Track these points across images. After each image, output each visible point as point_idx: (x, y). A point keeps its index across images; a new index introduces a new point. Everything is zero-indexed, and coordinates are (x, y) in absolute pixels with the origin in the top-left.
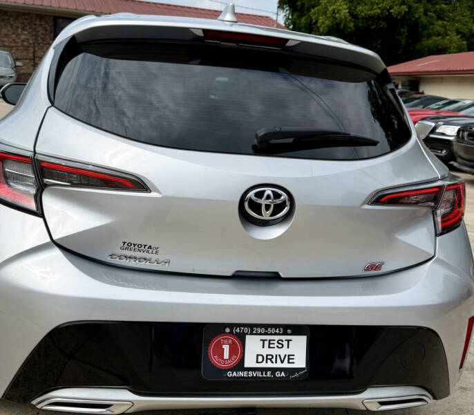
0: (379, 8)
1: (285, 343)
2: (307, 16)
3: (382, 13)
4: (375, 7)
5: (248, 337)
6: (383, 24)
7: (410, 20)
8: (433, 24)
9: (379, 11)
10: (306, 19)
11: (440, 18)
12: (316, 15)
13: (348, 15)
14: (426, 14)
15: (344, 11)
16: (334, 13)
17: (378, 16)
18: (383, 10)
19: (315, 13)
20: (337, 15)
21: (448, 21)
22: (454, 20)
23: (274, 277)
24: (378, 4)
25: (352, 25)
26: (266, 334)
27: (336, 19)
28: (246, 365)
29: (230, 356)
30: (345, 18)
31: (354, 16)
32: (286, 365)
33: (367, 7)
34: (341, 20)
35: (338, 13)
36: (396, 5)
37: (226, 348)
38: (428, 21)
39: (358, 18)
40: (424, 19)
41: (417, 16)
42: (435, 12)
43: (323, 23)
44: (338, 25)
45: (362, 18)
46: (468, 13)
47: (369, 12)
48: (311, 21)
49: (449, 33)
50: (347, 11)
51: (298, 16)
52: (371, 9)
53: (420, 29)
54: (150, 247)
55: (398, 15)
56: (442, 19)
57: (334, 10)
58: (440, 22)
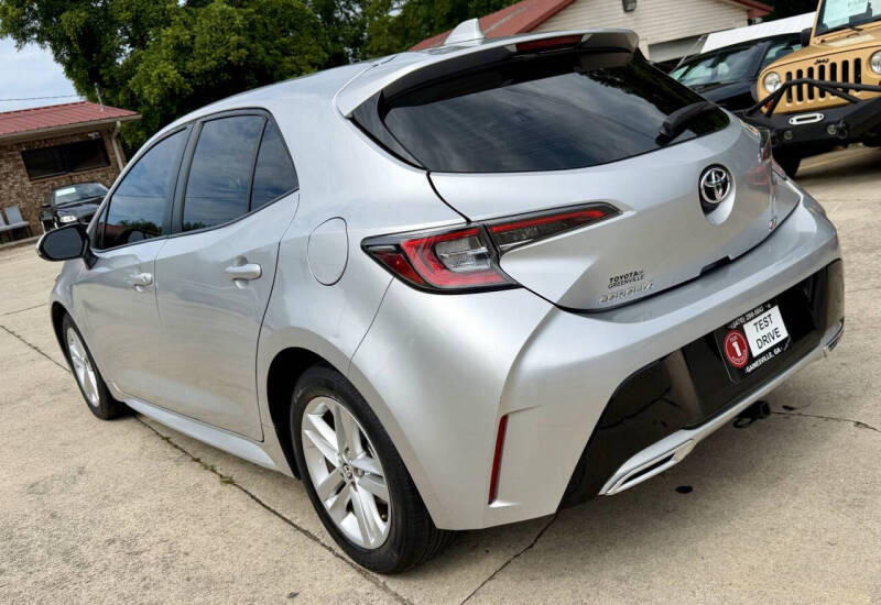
0: (214, 59)
1: (768, 319)
2: (123, 91)
3: (219, 64)
4: (208, 59)
5: (745, 326)
6: (226, 76)
7: (255, 64)
8: (280, 62)
9: (215, 62)
10: (125, 95)
11: (286, 53)
12: (138, 86)
13: (179, 75)
14: (268, 53)
15: (173, 74)
16: (160, 77)
17: (216, 69)
18: (218, 61)
19: (135, 85)
20: (166, 80)
21: (295, 55)
22: (301, 52)
23: (725, 263)
24: (209, 55)
25: (188, 86)
26: (755, 317)
27: (166, 84)
28: (755, 354)
29: (742, 351)
30: (178, 80)
31: (188, 76)
32: (777, 340)
33: (197, 61)
34: (173, 84)
35: (165, 76)
36: (233, 50)
37: (735, 345)
38: (275, 61)
39: (193, 77)
40: (269, 60)
41: (259, 57)
42: (277, 48)
43: (151, 93)
44: (172, 90)
45: (198, 76)
46: (312, 41)
47: (204, 67)
48: (133, 95)
49: (303, 68)
50: (176, 71)
51: (111, 94)
52: (204, 63)
53: (269, 72)
54: (636, 273)
55: (239, 62)
56: (288, 54)
57: (159, 74)
58: (287, 59)
